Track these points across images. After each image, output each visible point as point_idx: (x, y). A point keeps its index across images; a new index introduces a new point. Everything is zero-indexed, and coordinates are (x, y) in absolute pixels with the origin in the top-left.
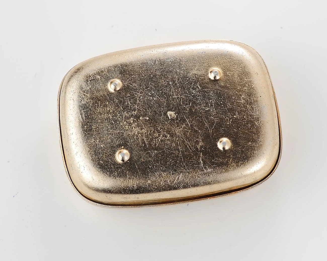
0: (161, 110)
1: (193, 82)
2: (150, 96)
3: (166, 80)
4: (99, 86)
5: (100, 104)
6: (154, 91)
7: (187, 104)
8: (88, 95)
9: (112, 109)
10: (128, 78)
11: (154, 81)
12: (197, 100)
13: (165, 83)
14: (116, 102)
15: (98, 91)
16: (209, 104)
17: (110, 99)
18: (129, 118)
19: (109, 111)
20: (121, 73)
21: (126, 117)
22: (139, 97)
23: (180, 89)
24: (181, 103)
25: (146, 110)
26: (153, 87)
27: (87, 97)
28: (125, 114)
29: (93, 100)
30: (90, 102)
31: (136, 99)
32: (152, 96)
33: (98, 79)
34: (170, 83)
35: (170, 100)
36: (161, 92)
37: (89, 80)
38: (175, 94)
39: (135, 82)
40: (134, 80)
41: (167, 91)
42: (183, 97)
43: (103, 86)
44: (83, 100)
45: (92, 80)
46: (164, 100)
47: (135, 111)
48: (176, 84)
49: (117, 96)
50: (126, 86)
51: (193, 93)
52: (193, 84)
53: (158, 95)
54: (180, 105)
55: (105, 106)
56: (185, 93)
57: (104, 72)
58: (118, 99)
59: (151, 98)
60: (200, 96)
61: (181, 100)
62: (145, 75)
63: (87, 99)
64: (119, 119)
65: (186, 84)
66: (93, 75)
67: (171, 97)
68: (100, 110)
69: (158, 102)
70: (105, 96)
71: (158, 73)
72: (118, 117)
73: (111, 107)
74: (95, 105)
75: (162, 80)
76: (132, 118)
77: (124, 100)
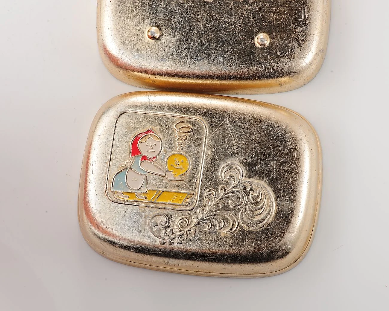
0: (219, 5)
1: (179, 29)
2: (227, 22)
3: (207, 37)
4: (279, 43)
5: (283, 24)
6: (223, 27)
7: (191, 6)
8: (293, 35)
9: (270, 16)
10: (247, 46)
11: (220, 38)
12: (179, 9)
13: (209, 33)
14: (265, 22)
15: (282, 38)
16: (167, 2)
17: (271, 27)
18: (255, 2)
19: (274, 14)
20: (254, 54)
21: (257, 4)
22: (239, 23)
23: (194, 24)
24: (197, 8)
25: (235, 8)
26: (223, 31)
27: (295, 34)
28: (258, 8)
29: (289, 29)
30: (293, 28)
31: (242, 22)
32: (225, 22)
33: (279, 52)
34: (203, 32)
35: (207, 14)
36: (215, 25)
37: (290, 52)
38: (200, 20)
39: (241, 41)
40: (241, 43)
41: (208, 25)
42: (192, 15)
43: (275, 43)
44: (300, 31)
45: (286, 52)
46: (213, 15)
47: (247, 9)
48: (198, 30)
49: (263, 29)
50: (251, 38)
51: (181, 17)
52: (179, 28)
53: (218, 21)
54: (197, 7)
55: (277, 20)
56: (189, 19)
57: (271, 58)
58: (262, 25)
59: (226, 20)
60: (174, 13)
61: (196, 12)
62: (228, 46)
63: (295, 31)
64: (265, 4)
65: (187, 28)
66: (284, 56)
67: (206, 17)
68: (284, 17)
69: (221, 14)
70: (276, 31)
71: (213, 46)
72: (266, 5)
73: (272, 18)
74: (288, 23)
75: (211, 38)
76: (252, 2)
77: (256, 23)
